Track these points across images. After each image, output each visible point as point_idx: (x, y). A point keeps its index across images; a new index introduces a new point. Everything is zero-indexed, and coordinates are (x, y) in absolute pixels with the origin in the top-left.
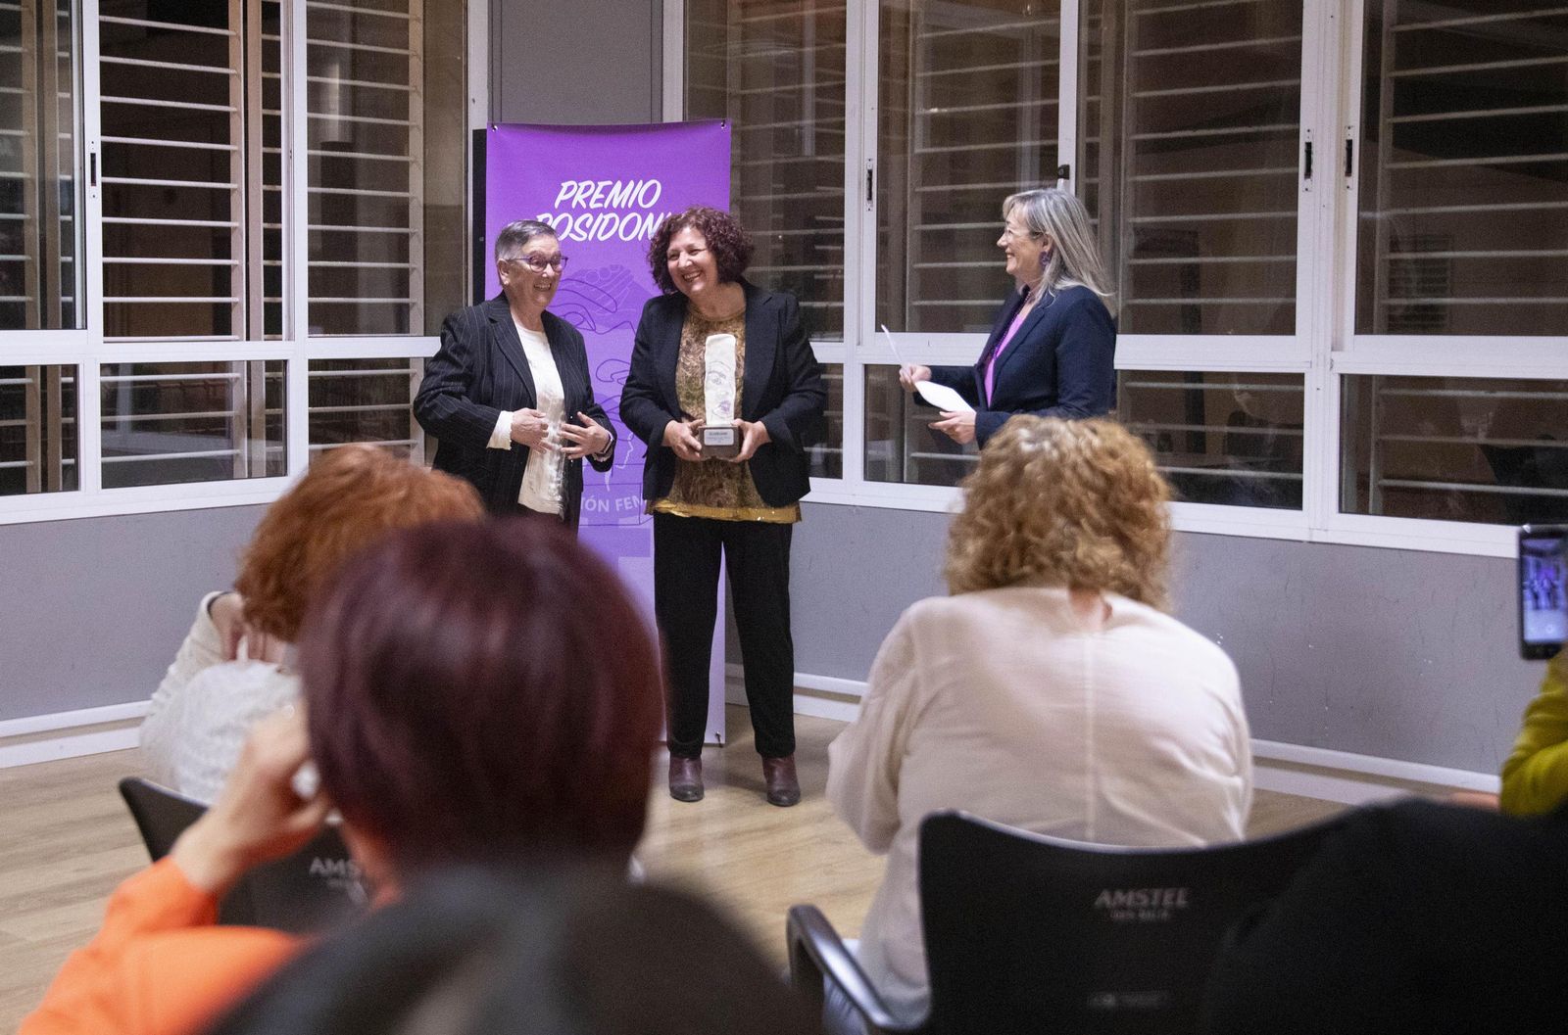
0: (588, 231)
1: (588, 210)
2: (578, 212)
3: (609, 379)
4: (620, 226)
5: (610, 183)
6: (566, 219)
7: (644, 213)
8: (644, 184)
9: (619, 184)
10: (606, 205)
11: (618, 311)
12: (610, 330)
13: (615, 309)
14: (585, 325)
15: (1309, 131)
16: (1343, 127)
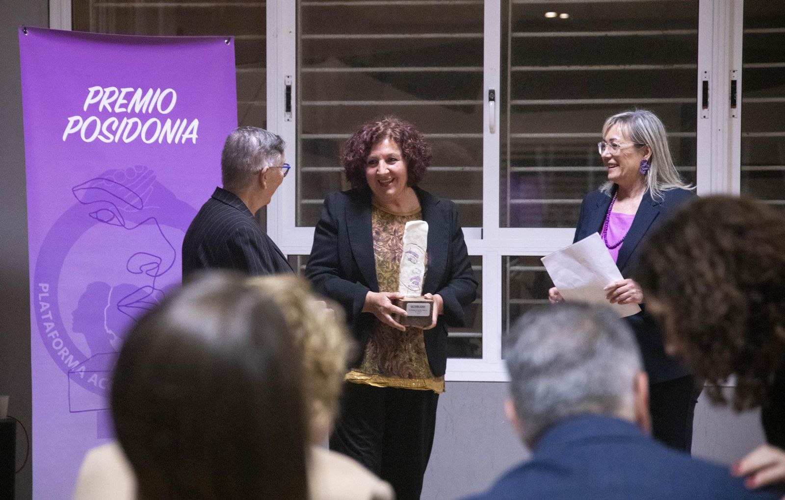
0: (114, 133)
1: (114, 114)
3: (141, 272)
4: (142, 130)
5: (131, 90)
6: (94, 122)
7: (163, 119)
8: (161, 93)
9: (139, 92)
10: (129, 110)
11: (144, 208)
12: (138, 226)
13: (140, 207)
14: (115, 221)
15: (706, 72)
16: (730, 71)
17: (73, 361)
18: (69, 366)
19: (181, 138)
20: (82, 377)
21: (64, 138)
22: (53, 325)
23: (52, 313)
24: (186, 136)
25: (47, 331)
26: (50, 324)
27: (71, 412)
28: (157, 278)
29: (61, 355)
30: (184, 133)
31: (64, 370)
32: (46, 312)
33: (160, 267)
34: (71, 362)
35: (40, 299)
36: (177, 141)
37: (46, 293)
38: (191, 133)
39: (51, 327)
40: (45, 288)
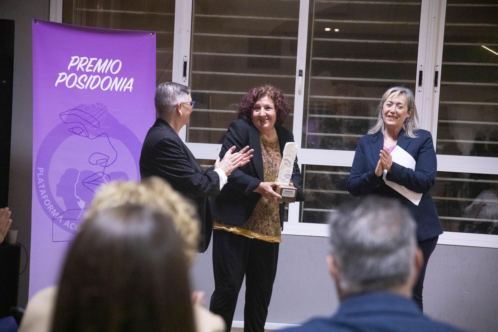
0: (85, 84)
1: (85, 73)
2: (80, 73)
3: (96, 163)
4: (101, 82)
5: (96, 59)
6: (74, 76)
7: (113, 77)
8: (113, 61)
9: (100, 60)
10: (94, 71)
11: (100, 128)
12: (96, 137)
13: (98, 127)
14: (83, 134)
15: (421, 66)
16: (435, 66)
17: (56, 212)
18: (54, 215)
19: (123, 88)
20: (60, 222)
21: (56, 85)
22: (45, 191)
23: (45, 185)
24: (126, 87)
25: (41, 195)
26: (43, 191)
27: (53, 242)
28: (106, 168)
29: (49, 209)
30: (125, 85)
31: (50, 218)
32: (41, 184)
33: (108, 161)
34: (55, 214)
35: (38, 177)
36: (120, 90)
37: (42, 173)
38: (129, 86)
39: (44, 193)
40: (42, 170)
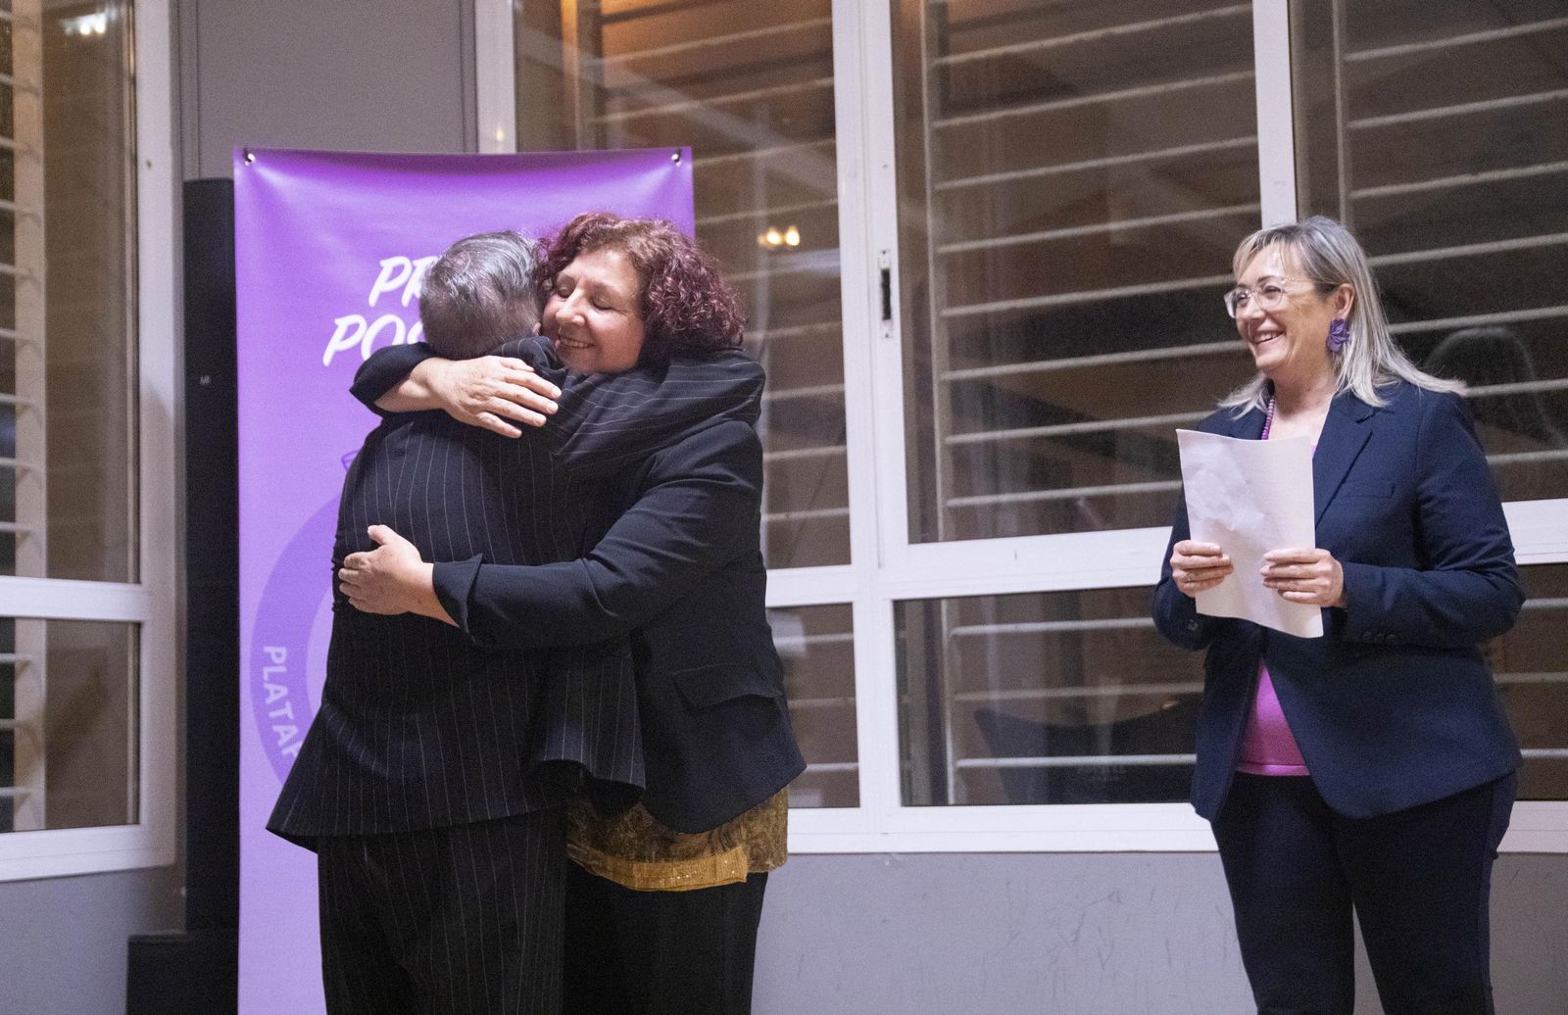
21: (327, 359)
22: (294, 730)
23: (293, 708)
25: (281, 743)
32: (279, 704)
35: (266, 677)
37: (281, 665)
39: (289, 736)
40: (279, 655)
